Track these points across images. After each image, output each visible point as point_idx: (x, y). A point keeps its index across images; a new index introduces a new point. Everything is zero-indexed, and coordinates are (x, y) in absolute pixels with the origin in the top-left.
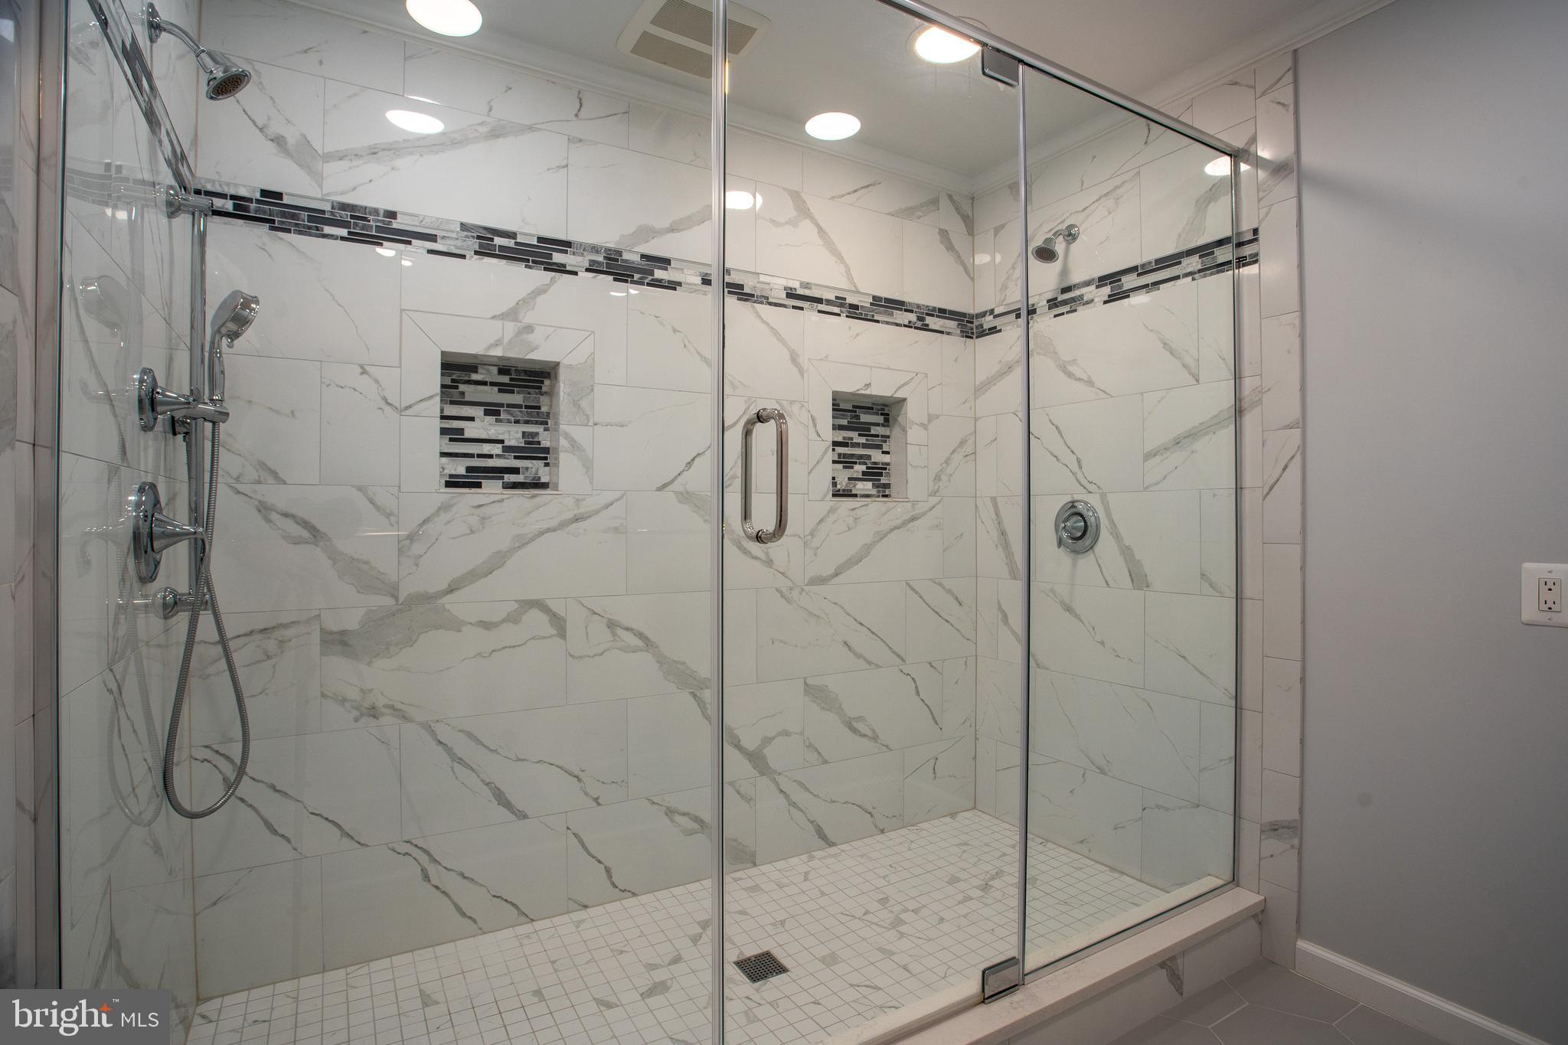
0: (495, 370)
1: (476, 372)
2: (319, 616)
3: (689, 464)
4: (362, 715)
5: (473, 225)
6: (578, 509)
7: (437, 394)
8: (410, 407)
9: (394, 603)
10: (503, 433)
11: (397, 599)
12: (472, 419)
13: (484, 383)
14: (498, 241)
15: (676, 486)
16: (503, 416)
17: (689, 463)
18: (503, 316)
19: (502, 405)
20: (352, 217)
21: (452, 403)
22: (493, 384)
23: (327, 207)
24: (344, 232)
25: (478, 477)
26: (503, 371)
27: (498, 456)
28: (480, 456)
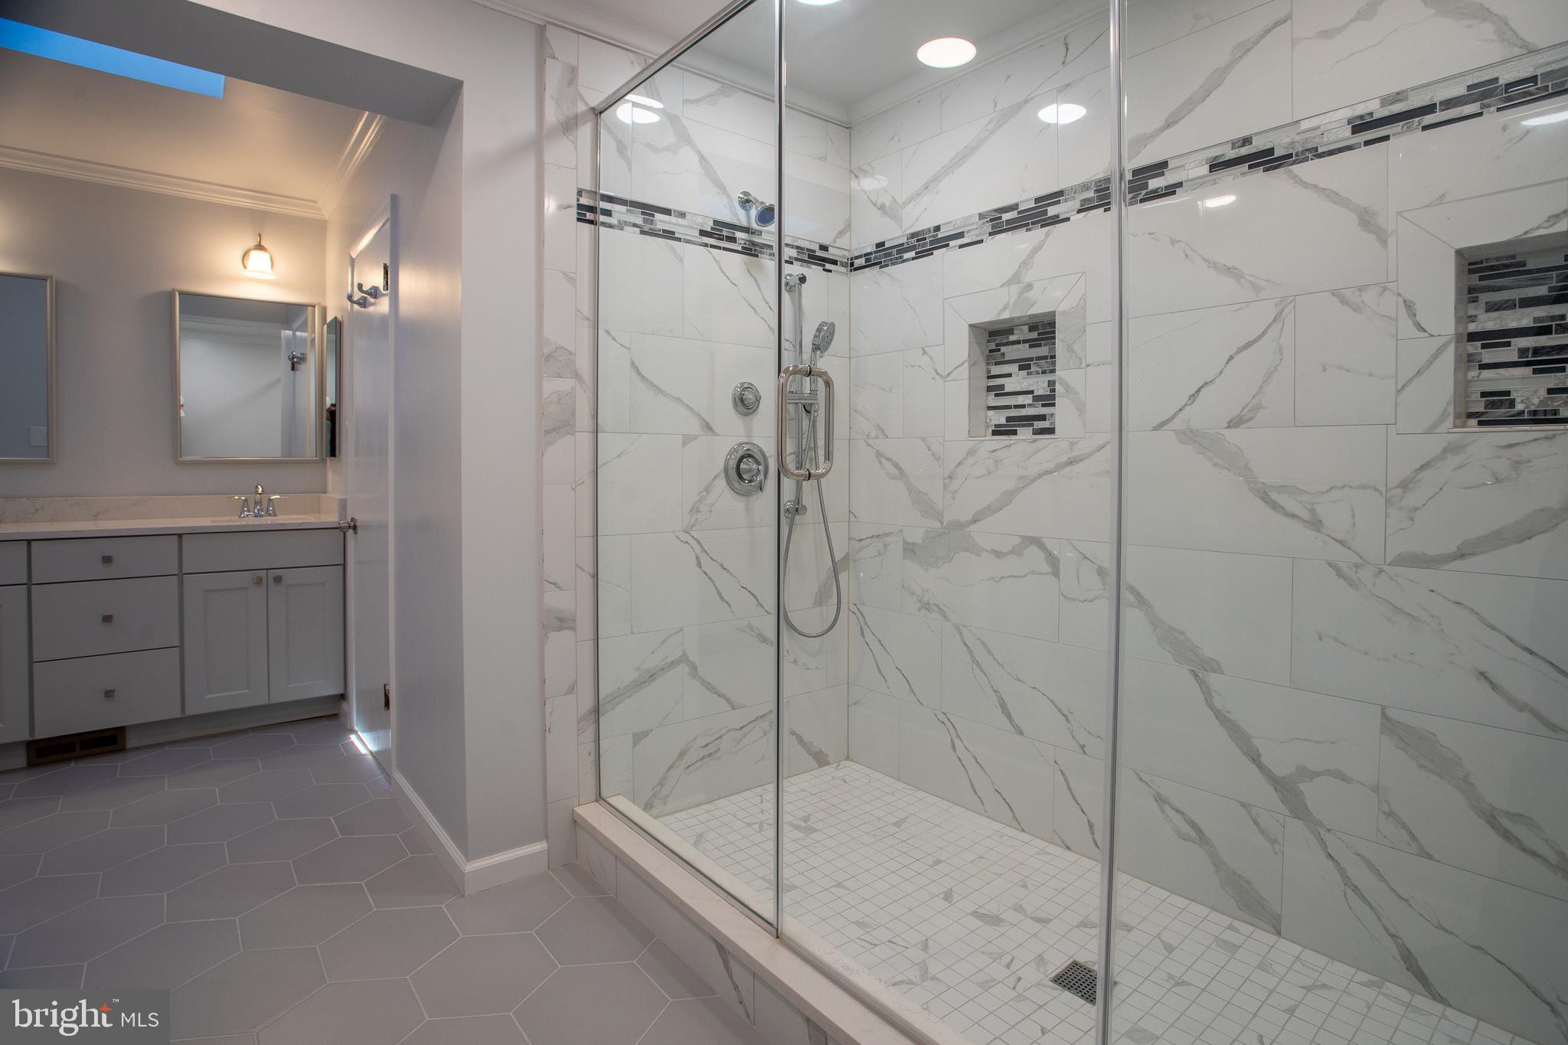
0: (1026, 328)
1: (1013, 334)
2: (902, 530)
3: (1193, 397)
4: (922, 607)
5: (987, 212)
6: (1072, 452)
7: (966, 361)
8: (950, 374)
9: (940, 526)
10: (1032, 385)
11: (942, 524)
12: (1009, 375)
13: (1018, 342)
14: (1006, 217)
15: (1176, 424)
16: (1033, 369)
17: (1193, 395)
18: (1009, 283)
19: (1031, 359)
20: (918, 241)
21: (997, 364)
22: (1025, 341)
23: (904, 240)
24: (912, 254)
25: (1014, 426)
26: (1032, 328)
27: (1029, 405)
28: (1016, 407)
